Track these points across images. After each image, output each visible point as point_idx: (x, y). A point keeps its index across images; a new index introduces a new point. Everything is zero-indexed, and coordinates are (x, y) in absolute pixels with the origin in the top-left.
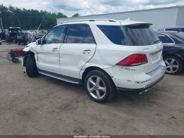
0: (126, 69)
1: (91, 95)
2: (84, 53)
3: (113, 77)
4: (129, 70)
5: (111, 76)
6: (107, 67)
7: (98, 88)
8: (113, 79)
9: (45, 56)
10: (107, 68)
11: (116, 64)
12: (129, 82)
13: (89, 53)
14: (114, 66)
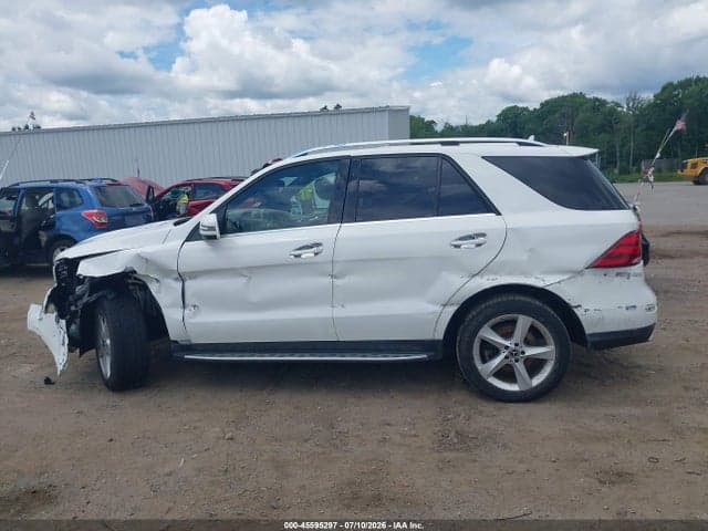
0: (618, 274)
1: (491, 384)
2: (456, 246)
3: (579, 306)
4: (629, 276)
5: (573, 304)
6: (557, 278)
7: (523, 353)
8: (579, 312)
9: (244, 280)
10: (559, 282)
11: (589, 263)
12: (630, 312)
13: (479, 245)
14: (580, 273)
